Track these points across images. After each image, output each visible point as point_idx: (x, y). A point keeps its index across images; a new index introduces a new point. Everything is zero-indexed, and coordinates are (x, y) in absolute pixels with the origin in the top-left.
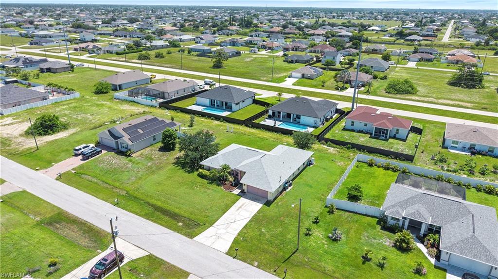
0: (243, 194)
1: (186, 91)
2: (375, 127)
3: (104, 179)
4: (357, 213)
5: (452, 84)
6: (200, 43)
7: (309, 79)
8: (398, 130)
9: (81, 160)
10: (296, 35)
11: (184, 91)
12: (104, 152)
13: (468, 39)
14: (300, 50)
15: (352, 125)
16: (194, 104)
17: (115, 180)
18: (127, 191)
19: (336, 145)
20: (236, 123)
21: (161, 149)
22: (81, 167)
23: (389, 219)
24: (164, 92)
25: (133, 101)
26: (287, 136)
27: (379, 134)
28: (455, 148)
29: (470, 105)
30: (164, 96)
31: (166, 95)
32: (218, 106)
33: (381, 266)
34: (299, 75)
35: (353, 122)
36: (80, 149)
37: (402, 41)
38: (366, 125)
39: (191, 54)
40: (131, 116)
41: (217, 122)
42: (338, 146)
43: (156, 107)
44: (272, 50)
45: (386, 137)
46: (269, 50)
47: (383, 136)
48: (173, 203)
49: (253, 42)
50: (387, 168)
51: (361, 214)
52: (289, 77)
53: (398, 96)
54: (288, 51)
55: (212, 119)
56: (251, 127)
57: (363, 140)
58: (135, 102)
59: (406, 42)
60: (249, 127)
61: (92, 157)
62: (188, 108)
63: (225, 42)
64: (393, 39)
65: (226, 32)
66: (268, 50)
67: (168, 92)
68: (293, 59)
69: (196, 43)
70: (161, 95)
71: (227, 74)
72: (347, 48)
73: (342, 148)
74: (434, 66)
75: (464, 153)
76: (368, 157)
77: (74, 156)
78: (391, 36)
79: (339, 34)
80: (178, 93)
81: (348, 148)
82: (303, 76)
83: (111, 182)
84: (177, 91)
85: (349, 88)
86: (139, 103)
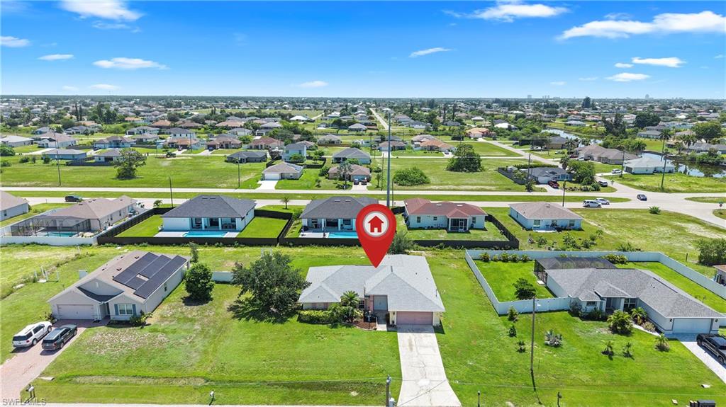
0: (393, 327)
1: (122, 214)
2: (450, 219)
3: (134, 372)
4: (541, 312)
5: (452, 169)
6: (48, 147)
7: (293, 179)
8: (474, 218)
9: (42, 354)
10: (200, 129)
11: (120, 215)
12: (81, 330)
13: (411, 126)
14: (233, 146)
15: (419, 221)
16: (160, 231)
17: (159, 367)
18: (203, 378)
19: (425, 246)
20: (265, 245)
21: (188, 301)
22: (57, 366)
23: (584, 306)
24: (89, 220)
25: (33, 243)
26: (354, 248)
27: (456, 225)
28: (539, 228)
29: (493, 188)
30: (90, 227)
31: (94, 225)
32: (206, 227)
33: (628, 355)
34: (277, 176)
35: (419, 218)
36: (30, 335)
37: (345, 131)
38: (435, 219)
39: (51, 163)
40: (58, 266)
41: (231, 250)
42: (427, 248)
43: (91, 245)
44: (188, 149)
45: (465, 229)
46: (185, 150)
47: (461, 228)
48: (307, 369)
49: (144, 140)
50: (505, 260)
51: (544, 312)
52: (262, 180)
53: (415, 187)
54: (215, 149)
55: (218, 246)
56: (293, 246)
57: (443, 236)
58: (37, 244)
59: (351, 133)
60: (290, 247)
61: (64, 344)
62: (156, 236)
63: (101, 142)
64: (330, 129)
65: (82, 129)
66: (183, 149)
67: (99, 218)
68: (243, 158)
69: (39, 147)
70: (81, 225)
71: (155, 185)
72: (297, 141)
73: (434, 250)
74: (410, 154)
75: (551, 232)
76: (480, 252)
77: (14, 351)
78: (326, 127)
79: (263, 126)
80: (112, 219)
81: (441, 248)
82: (282, 177)
83: (151, 373)
84: (111, 215)
85: (354, 186)
86: (47, 245)
